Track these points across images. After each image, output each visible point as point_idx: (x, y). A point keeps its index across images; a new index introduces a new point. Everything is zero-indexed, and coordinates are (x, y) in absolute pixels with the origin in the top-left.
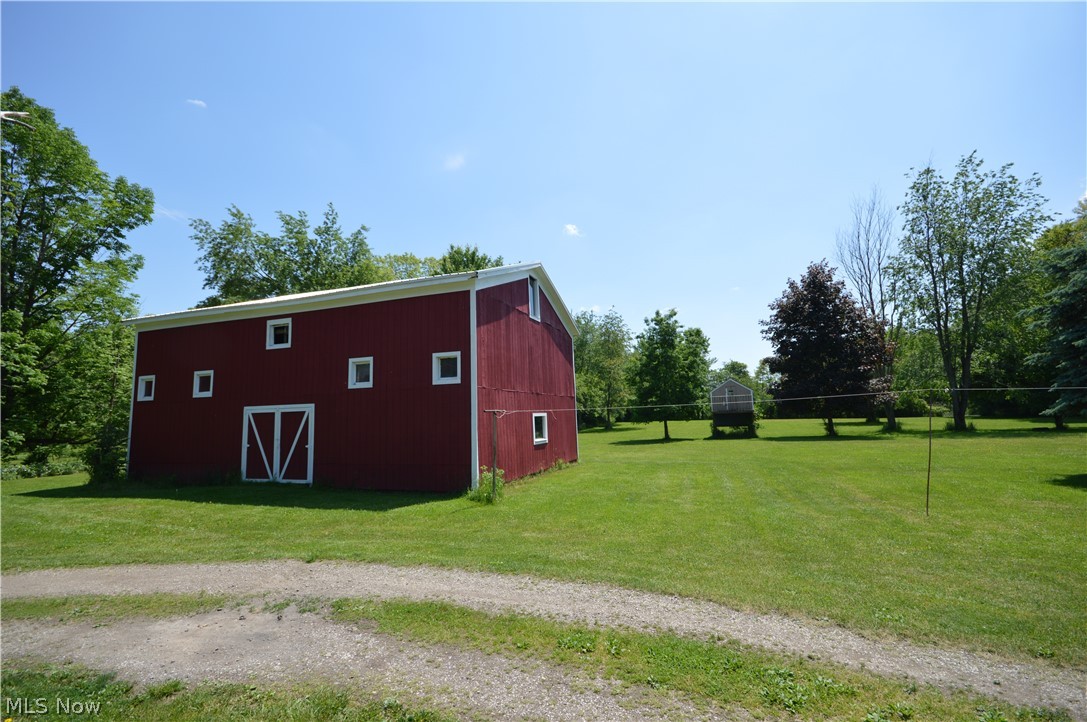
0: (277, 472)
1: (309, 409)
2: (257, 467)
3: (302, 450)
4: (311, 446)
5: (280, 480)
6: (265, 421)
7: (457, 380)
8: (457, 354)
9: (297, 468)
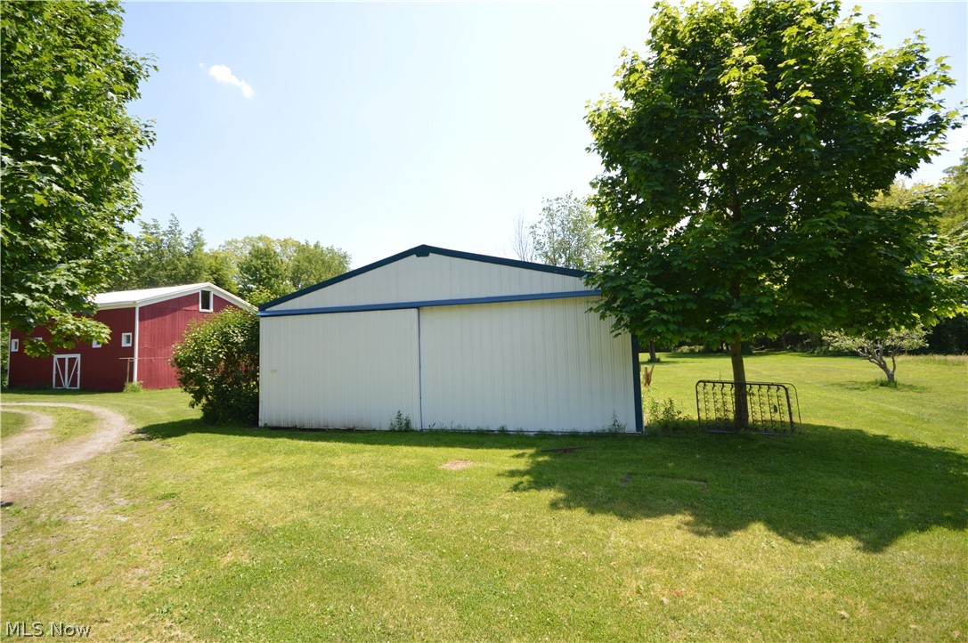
0: (66, 384)
1: (78, 356)
2: (59, 383)
3: (75, 375)
4: (79, 373)
5: (68, 388)
6: (62, 361)
7: (130, 345)
8: (130, 334)
9: (73, 383)
